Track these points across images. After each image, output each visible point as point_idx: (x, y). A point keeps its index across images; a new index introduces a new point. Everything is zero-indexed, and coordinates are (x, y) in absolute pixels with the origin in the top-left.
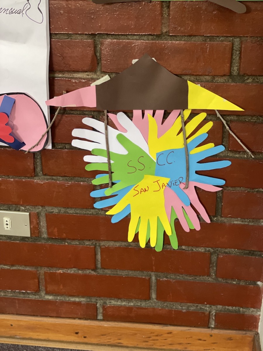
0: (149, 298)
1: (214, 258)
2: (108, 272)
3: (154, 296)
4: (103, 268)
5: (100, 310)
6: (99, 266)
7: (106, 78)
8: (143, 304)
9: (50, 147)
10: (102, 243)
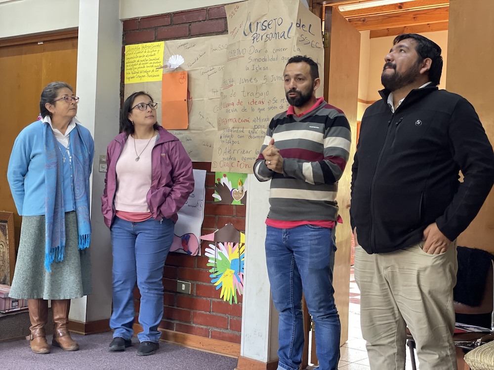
0: (227, 328)
2: (214, 314)
4: (212, 312)
5: (210, 333)
6: (211, 310)
7: (218, 230)
8: (226, 331)
9: (200, 255)
10: (213, 299)
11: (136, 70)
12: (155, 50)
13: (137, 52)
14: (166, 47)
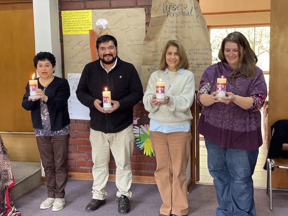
3: (150, 169)
4: (139, 162)
5: (138, 173)
7: (139, 118)
10: (138, 155)
11: (72, 27)
12: (85, 15)
13: (71, 15)
14: (94, 14)
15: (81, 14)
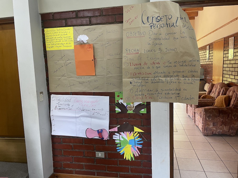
0: (129, 172)
1: (142, 162)
2: (120, 166)
3: (130, 171)
4: (119, 165)
5: (119, 175)
7: (119, 126)
8: (128, 173)
9: (109, 139)
10: (119, 159)
11: (54, 43)
12: (66, 31)
13: (54, 32)
14: (75, 30)
15: (63, 31)
